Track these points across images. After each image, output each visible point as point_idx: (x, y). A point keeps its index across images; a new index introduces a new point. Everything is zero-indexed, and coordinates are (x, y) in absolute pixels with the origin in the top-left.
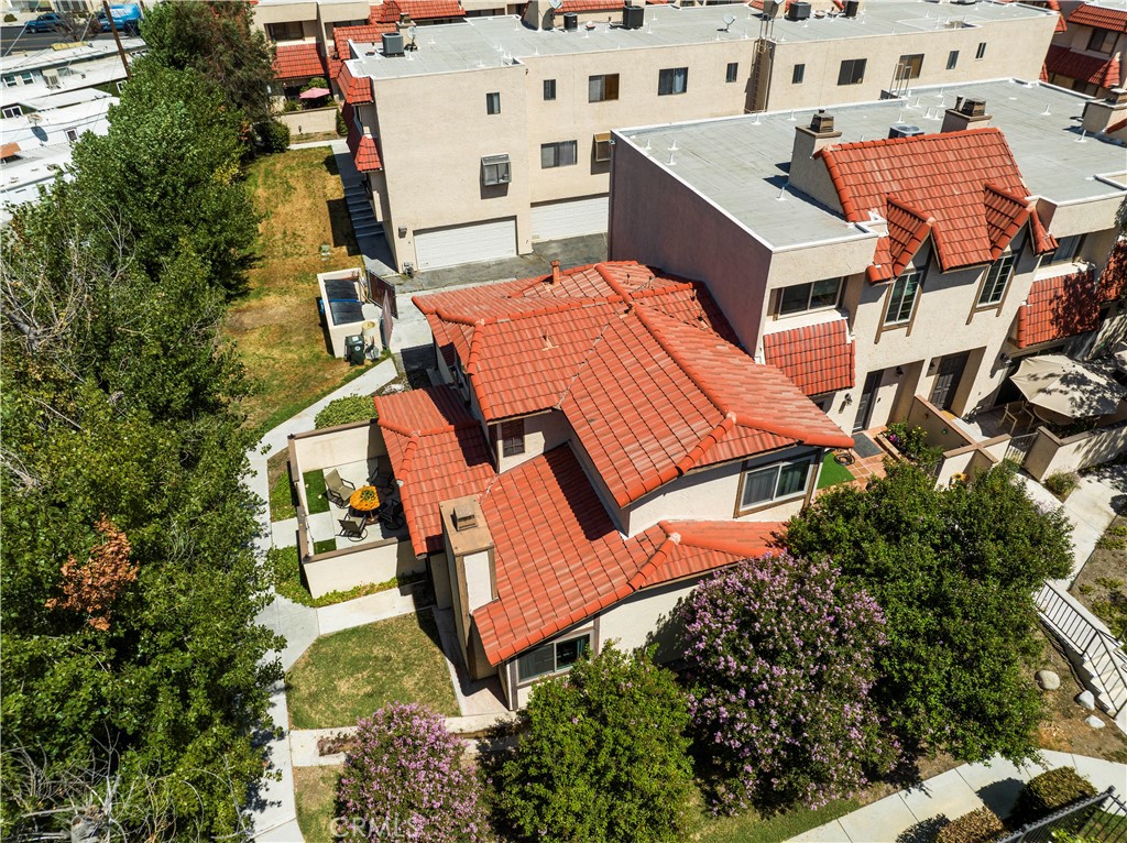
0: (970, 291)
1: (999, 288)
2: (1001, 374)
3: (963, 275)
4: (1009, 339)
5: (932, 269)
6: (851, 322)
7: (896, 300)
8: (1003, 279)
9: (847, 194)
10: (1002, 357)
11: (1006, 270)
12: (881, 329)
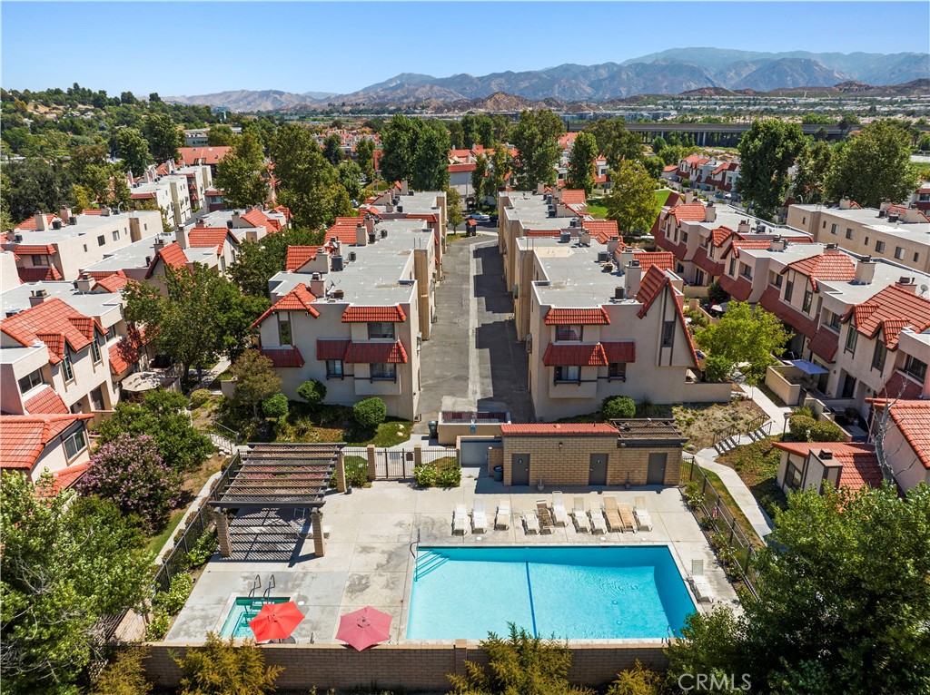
0: (89, 358)
1: (98, 354)
2: (117, 390)
3: (83, 353)
4: (112, 375)
5: (72, 353)
6: (53, 386)
7: (65, 371)
8: (97, 350)
9: (19, 337)
10: (114, 383)
11: (96, 346)
12: (65, 386)
